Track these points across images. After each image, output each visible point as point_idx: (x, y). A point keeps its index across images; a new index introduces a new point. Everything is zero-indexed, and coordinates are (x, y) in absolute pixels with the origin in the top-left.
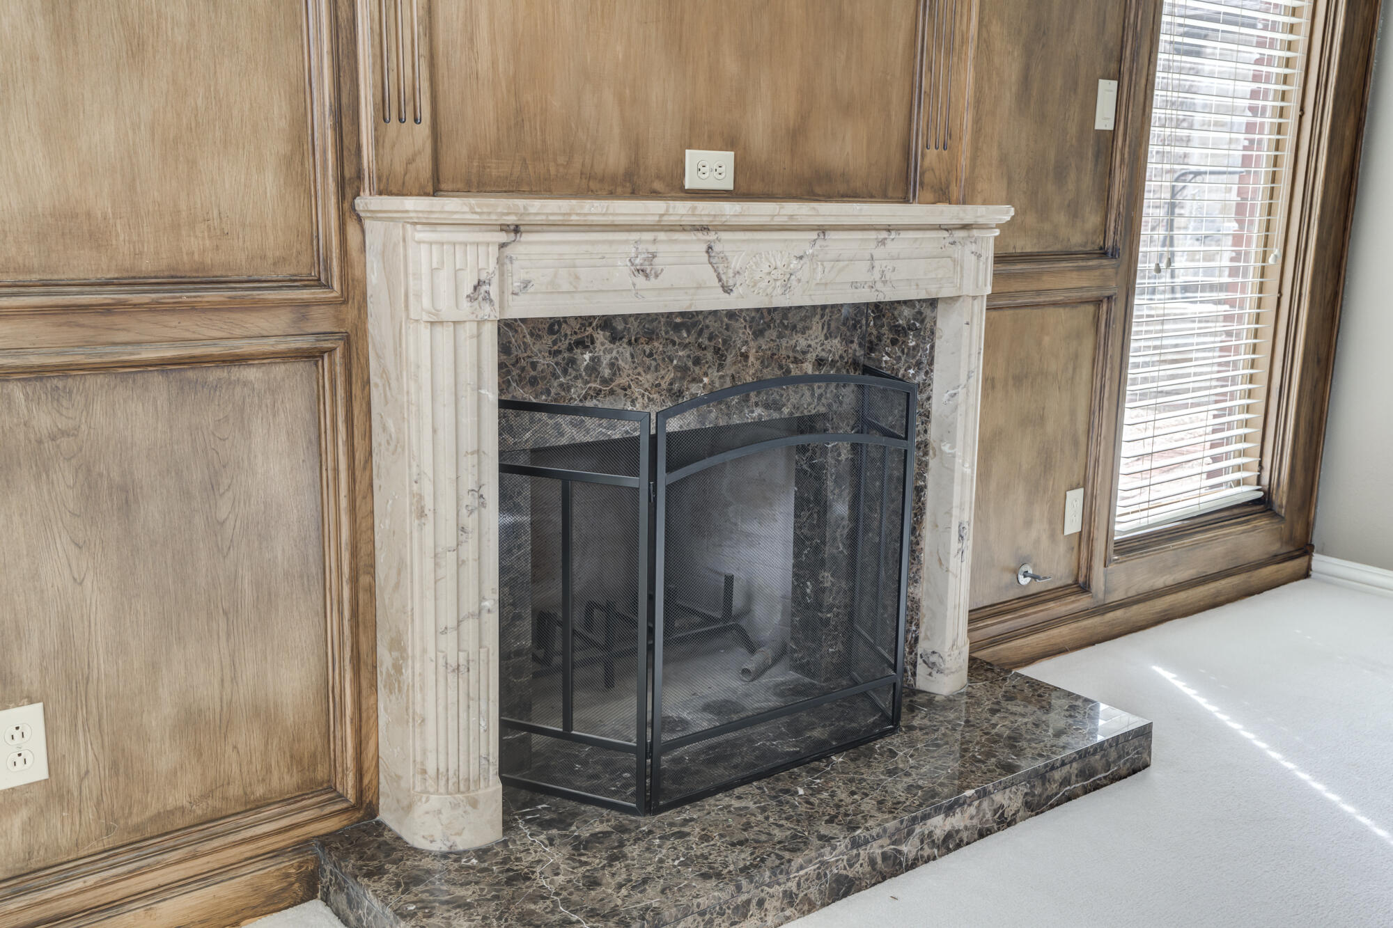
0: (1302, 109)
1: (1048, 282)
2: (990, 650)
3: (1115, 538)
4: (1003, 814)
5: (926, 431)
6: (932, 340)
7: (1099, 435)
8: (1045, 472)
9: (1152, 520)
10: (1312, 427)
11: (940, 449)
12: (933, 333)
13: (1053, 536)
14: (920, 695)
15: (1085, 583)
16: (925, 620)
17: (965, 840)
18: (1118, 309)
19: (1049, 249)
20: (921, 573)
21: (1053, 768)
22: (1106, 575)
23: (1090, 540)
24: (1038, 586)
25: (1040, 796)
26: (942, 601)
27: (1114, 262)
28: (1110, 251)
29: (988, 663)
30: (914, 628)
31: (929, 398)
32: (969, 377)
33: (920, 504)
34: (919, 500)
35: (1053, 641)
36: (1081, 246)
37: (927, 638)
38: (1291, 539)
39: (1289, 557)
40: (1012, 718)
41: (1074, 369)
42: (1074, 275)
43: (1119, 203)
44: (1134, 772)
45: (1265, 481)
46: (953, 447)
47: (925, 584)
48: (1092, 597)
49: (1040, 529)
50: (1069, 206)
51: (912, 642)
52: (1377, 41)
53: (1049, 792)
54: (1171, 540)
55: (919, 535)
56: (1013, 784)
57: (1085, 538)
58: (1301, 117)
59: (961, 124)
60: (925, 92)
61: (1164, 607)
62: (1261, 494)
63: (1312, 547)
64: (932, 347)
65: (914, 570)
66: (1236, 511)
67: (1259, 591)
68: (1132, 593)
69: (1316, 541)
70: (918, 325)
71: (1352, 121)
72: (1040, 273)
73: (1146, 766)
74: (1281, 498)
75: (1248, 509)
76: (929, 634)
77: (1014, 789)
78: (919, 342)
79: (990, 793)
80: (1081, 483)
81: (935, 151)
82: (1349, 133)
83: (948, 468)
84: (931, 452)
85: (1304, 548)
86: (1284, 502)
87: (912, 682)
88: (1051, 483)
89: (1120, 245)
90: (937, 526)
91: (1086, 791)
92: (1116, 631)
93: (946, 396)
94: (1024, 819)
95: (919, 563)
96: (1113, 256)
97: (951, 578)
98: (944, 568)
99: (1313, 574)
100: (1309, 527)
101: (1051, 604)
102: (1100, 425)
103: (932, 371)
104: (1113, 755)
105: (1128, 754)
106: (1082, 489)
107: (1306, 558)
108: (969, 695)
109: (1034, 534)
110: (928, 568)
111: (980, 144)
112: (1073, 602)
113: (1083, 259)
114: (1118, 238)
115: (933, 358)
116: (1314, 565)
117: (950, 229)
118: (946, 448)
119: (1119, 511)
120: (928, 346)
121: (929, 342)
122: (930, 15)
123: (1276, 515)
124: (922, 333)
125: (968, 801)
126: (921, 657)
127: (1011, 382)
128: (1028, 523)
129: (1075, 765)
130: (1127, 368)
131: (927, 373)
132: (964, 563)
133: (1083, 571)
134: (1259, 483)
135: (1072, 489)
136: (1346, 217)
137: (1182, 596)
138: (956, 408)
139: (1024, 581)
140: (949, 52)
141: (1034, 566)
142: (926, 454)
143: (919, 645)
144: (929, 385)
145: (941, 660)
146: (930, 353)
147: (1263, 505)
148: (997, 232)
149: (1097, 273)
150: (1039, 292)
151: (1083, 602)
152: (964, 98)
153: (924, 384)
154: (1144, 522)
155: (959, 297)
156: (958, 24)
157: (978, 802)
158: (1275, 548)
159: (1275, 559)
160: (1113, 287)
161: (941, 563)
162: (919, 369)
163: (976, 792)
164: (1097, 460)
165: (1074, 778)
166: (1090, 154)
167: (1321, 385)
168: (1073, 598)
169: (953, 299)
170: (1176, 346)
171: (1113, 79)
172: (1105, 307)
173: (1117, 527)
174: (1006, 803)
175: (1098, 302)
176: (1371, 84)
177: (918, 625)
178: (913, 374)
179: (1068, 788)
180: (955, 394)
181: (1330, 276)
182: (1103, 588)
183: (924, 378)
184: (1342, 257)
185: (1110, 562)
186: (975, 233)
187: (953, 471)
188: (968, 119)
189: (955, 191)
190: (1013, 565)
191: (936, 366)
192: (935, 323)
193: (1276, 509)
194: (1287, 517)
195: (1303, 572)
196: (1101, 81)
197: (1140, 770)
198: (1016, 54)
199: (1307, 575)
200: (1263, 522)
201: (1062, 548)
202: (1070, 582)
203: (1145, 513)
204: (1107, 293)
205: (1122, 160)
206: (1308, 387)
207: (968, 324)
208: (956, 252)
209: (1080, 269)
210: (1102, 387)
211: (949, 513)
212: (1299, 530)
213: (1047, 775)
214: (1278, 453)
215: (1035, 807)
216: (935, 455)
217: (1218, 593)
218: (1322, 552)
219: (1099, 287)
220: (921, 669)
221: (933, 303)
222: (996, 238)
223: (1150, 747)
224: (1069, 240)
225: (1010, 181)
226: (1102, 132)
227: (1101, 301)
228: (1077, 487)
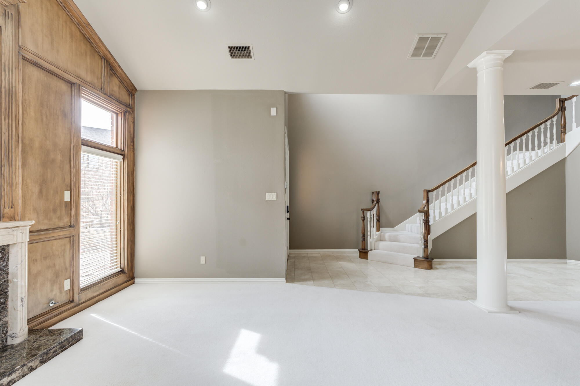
0: (121, 195)
1: (52, 235)
2: (40, 325)
3: (80, 288)
4: (32, 368)
5: (7, 277)
6: (8, 254)
7: (73, 266)
8: (57, 278)
9: (91, 282)
10: (131, 254)
11: (13, 281)
12: (8, 253)
13: (61, 292)
14: (8, 346)
15: (72, 300)
16: (10, 326)
17: (17, 380)
18: (76, 238)
19: (53, 227)
20: (8, 314)
21: (50, 350)
22: (79, 297)
23: (73, 290)
24: (56, 305)
25: (46, 358)
26: (16, 319)
27: (73, 228)
28: (72, 226)
29: (36, 330)
30: (6, 329)
31: (8, 269)
32: (22, 261)
33: (6, 296)
34: (6, 295)
35: (62, 317)
36: (63, 226)
37: (11, 330)
38: (129, 277)
39: (130, 280)
40: (40, 342)
41: (64, 253)
42: (61, 232)
43: (73, 216)
44: (78, 341)
45: (122, 266)
46: (17, 279)
47: (9, 316)
48: (75, 303)
49: (56, 291)
50: (58, 217)
51: (6, 333)
52: (135, 183)
53: (49, 356)
54: (96, 285)
55: (7, 304)
56: (35, 359)
57: (71, 290)
58: (121, 196)
59: (18, 202)
60: (3, 196)
61: (97, 299)
62: (121, 269)
63: (134, 277)
64: (8, 256)
65: (5, 313)
66: (115, 274)
67: (122, 289)
68: (87, 299)
69: (135, 276)
70: (3, 251)
71: (132, 197)
72: (50, 233)
73: (82, 339)
74: (126, 269)
75: (118, 273)
76: (11, 329)
77: (36, 360)
78: (4, 255)
79: (26, 364)
80: (69, 277)
81: (8, 209)
82: (131, 198)
83: (16, 285)
84: (10, 282)
85: (133, 278)
86: (126, 270)
87: (6, 344)
88: (59, 280)
89: (75, 225)
90: (13, 300)
91: (62, 351)
92: (82, 309)
93: (14, 267)
94: (40, 366)
95: (7, 311)
96: (73, 227)
97: (19, 312)
98: (16, 310)
99: (135, 283)
100: (133, 274)
101: (61, 308)
102: (73, 264)
103: (9, 262)
104: (71, 340)
105: (76, 338)
106: (69, 279)
107: (133, 280)
108: (28, 340)
109: (54, 293)
110: (10, 312)
111: (26, 206)
112: (69, 306)
113: (63, 229)
114: (74, 223)
115: (9, 259)
116: (135, 281)
117: (11, 228)
118: (15, 280)
119: (81, 282)
120: (7, 256)
121: (7, 255)
122: (3, 179)
123: (125, 273)
124: (4, 253)
125: (17, 370)
126: (9, 336)
127: (43, 259)
128: (52, 291)
129: (58, 347)
130: (80, 250)
131: (7, 263)
132: (24, 308)
133: (72, 297)
134: (121, 267)
135: (66, 279)
136: (133, 214)
137: (102, 296)
138: (18, 270)
139: (51, 305)
140: (11, 187)
141: (55, 300)
142: (8, 283)
143: (8, 333)
144: (8, 265)
145: (16, 334)
146: (8, 258)
147: (122, 271)
148: (30, 227)
149: (69, 231)
150: (50, 237)
151: (72, 305)
152: (19, 197)
153: (6, 266)
154: (89, 282)
155: (17, 243)
156: (14, 180)
157: (21, 369)
158: (126, 279)
159: (126, 282)
160: (74, 233)
161: (15, 309)
162: (4, 262)
163: (21, 366)
164: (73, 272)
165: (58, 350)
166: (64, 206)
167: (132, 246)
168: (68, 305)
169: (14, 244)
170: (98, 242)
171: (69, 191)
172: (72, 238)
173: (81, 285)
174: (32, 365)
175: (70, 237)
176: (135, 190)
177: (7, 328)
178: (2, 264)
179: (56, 353)
180: (17, 266)
181: (131, 225)
182: (78, 300)
183: (6, 264)
184: (133, 222)
185: (79, 294)
186: (20, 228)
187: (18, 285)
188: (20, 201)
189: (17, 217)
190: (47, 302)
191: (10, 260)
192: (9, 250)
193: (125, 272)
194: (128, 273)
195: (133, 283)
196: (65, 191)
197: (80, 340)
198: (37, 186)
199: (134, 283)
200: (122, 275)
201: (64, 294)
202: (68, 301)
203: (89, 280)
204: (72, 235)
205: (73, 207)
206: (129, 246)
207: (20, 249)
208: (15, 233)
209: (63, 231)
210: (73, 255)
211: (17, 296)
212: (131, 275)
213: (48, 352)
214: (124, 260)
215: (43, 362)
216: (11, 282)
217: (112, 292)
218: (137, 278)
219: (70, 234)
220: (9, 339)
221: (8, 246)
222: (29, 228)
223: (82, 334)
224: (59, 225)
225: (38, 214)
226: (66, 202)
227: (71, 237)
228: (68, 279)
